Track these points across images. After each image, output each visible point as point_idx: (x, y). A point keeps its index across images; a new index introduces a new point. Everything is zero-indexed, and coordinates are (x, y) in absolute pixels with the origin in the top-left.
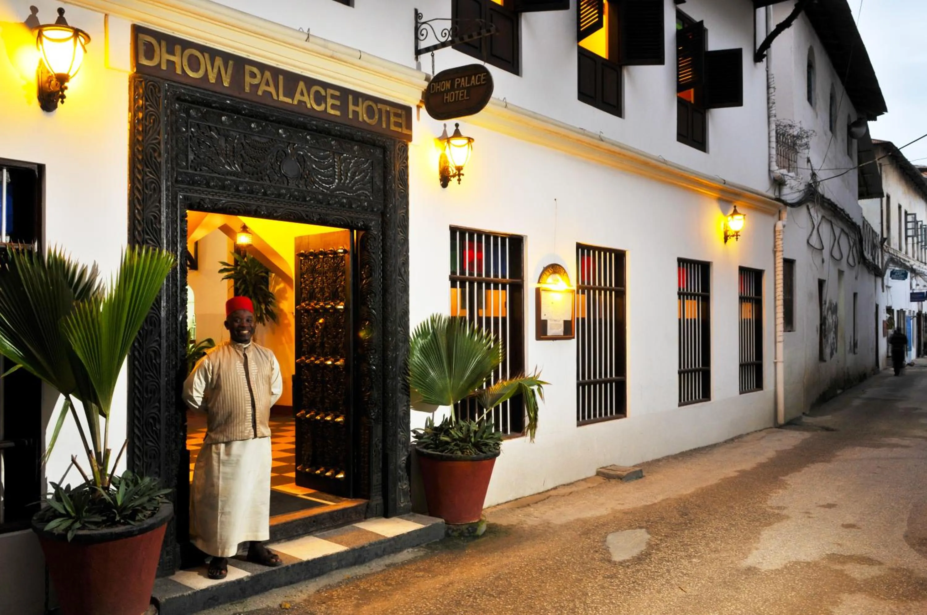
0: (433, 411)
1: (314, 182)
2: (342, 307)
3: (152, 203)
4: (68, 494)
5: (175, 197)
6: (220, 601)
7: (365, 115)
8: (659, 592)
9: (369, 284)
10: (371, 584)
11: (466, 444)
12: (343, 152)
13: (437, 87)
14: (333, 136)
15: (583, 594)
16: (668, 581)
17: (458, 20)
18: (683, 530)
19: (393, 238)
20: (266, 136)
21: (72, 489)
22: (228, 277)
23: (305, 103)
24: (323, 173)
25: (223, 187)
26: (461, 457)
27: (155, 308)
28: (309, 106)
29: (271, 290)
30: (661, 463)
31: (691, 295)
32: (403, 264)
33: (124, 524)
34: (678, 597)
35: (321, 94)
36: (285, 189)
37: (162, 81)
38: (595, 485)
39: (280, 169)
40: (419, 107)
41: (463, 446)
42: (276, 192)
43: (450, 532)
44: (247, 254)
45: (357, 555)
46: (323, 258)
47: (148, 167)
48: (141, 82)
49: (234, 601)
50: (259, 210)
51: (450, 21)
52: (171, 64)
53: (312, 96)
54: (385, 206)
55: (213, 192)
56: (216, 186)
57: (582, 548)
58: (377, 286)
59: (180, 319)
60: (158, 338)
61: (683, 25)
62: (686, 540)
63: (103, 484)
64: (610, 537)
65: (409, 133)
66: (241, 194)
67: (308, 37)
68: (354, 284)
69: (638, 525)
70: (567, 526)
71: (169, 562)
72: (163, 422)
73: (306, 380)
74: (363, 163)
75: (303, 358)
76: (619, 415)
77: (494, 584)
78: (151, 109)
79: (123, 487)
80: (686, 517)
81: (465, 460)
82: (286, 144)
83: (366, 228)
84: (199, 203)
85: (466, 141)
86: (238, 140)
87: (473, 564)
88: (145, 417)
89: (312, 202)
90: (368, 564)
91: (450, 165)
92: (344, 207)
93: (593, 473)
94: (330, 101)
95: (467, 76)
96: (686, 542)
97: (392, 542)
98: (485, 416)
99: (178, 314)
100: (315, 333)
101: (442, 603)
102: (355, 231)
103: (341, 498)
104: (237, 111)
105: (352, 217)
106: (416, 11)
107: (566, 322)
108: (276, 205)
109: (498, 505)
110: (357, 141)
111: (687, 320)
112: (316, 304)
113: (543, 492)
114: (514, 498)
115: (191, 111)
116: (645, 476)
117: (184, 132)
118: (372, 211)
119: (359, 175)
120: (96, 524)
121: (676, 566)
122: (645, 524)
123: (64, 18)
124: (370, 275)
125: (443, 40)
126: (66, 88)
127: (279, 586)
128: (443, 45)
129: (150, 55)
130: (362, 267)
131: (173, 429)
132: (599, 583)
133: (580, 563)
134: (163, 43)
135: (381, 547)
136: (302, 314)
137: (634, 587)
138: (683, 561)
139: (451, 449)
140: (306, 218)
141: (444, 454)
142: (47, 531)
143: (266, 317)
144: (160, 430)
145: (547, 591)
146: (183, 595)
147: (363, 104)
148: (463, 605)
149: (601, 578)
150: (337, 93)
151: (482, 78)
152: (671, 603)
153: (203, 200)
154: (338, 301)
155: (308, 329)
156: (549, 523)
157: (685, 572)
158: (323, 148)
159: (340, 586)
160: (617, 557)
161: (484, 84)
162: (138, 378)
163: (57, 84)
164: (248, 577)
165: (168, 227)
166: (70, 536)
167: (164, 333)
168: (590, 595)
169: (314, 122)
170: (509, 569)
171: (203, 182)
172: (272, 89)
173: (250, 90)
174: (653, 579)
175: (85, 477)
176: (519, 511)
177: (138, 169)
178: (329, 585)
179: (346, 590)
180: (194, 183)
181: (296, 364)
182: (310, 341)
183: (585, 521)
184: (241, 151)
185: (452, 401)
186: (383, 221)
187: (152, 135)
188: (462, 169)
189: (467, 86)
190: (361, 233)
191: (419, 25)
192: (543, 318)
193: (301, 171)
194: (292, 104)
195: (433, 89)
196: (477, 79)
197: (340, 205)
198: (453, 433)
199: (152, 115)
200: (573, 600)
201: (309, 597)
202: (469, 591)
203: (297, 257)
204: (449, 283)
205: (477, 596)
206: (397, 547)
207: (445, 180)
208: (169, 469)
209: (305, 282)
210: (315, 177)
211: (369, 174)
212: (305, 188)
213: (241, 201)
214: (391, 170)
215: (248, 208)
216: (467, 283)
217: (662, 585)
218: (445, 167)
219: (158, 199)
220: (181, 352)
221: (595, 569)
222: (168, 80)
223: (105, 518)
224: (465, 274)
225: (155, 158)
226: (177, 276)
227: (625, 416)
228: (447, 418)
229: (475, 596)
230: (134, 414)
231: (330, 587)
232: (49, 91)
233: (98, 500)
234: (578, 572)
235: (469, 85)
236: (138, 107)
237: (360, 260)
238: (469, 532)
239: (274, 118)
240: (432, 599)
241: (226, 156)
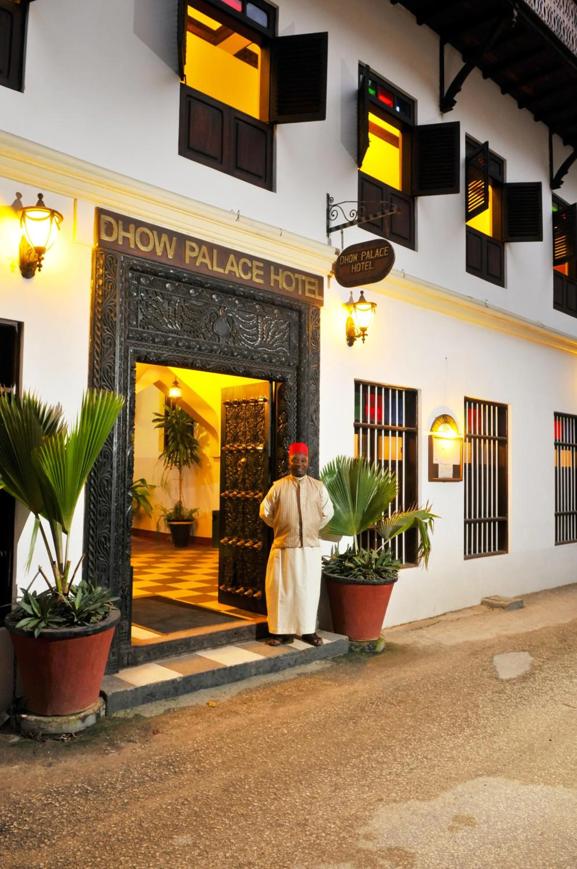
0: (338, 540)
1: (241, 340)
2: (261, 448)
3: (108, 356)
4: (35, 599)
5: (127, 350)
6: (157, 697)
7: (284, 284)
8: (544, 706)
9: (285, 429)
10: (285, 690)
11: (368, 570)
12: (265, 314)
13: (346, 259)
14: (257, 300)
15: (475, 706)
16: (552, 698)
17: (364, 202)
18: (563, 654)
19: (306, 389)
20: (202, 300)
21: (37, 595)
22: (159, 426)
23: (235, 272)
24: (249, 332)
25: (166, 343)
26: (364, 581)
27: (108, 444)
28: (238, 275)
29: (195, 437)
30: (539, 596)
31: (566, 445)
32: (315, 411)
33: (80, 625)
34: (562, 712)
35: (248, 265)
36: (216, 345)
37: (118, 254)
38: (480, 613)
39: (213, 328)
40: (329, 277)
41: (365, 572)
42: (209, 348)
43: (353, 648)
44: (177, 406)
45: (272, 663)
46: (246, 406)
47: (105, 325)
48: (102, 254)
49: (168, 698)
50: (195, 363)
51: (357, 204)
52: (126, 239)
53: (240, 267)
54: (300, 362)
55: (157, 347)
56: (160, 342)
57: (471, 666)
58: (293, 430)
59: (128, 454)
60: (110, 469)
61: (558, 208)
62: (567, 663)
63: (63, 591)
64: (496, 658)
65: (320, 299)
66: (180, 349)
67: (238, 217)
68: (272, 428)
69: (521, 648)
70: (456, 648)
71: (114, 662)
72: (112, 541)
73: (229, 512)
74: (282, 324)
75: (227, 492)
76: (501, 551)
77: (394, 694)
78: (110, 277)
79: (80, 594)
80: (565, 643)
81: (368, 584)
82: (218, 307)
83: (283, 380)
84: (146, 356)
85: (370, 306)
86: (179, 304)
87: (374, 677)
88: (97, 536)
89: (239, 357)
90: (281, 672)
91: (356, 327)
92: (265, 361)
93: (478, 602)
94: (255, 272)
95: (372, 249)
96: (566, 665)
97: (303, 654)
98: (383, 547)
99: (127, 450)
100: (237, 471)
101: (348, 709)
102: (274, 383)
103: (258, 614)
104: (178, 279)
105: (271, 371)
106: (328, 195)
107: (454, 466)
108: (209, 359)
109: (394, 627)
110: (277, 305)
111: (563, 468)
112: (239, 446)
113: (433, 618)
114: (409, 621)
115: (141, 279)
116: (525, 607)
117: (135, 296)
118: (289, 365)
119: (278, 334)
120: (58, 624)
121: (558, 685)
122: (527, 648)
123: (42, 202)
124: (286, 420)
125: (351, 219)
126: (43, 259)
127: (207, 687)
128: (352, 223)
129: (109, 232)
130: (279, 414)
131: (120, 548)
132: (489, 697)
133: (470, 679)
134: (120, 222)
135: (293, 658)
136: (226, 454)
137: (521, 701)
138: (564, 680)
139: (355, 574)
140: (233, 370)
141: (348, 578)
142: (18, 628)
143: (191, 460)
144: (110, 548)
145: (442, 702)
146: (126, 691)
147: (283, 274)
148: (367, 711)
149: (491, 693)
150: (261, 265)
151: (385, 251)
152: (556, 716)
153: (148, 353)
154: (258, 443)
155: (232, 467)
156: (440, 644)
157: (567, 690)
158: (248, 311)
159: (258, 690)
160: (504, 675)
161: (387, 256)
162: (93, 503)
163: (35, 256)
164: (180, 678)
165: (120, 375)
166: (36, 633)
167: (115, 465)
168: (481, 707)
169: (242, 289)
170: (406, 682)
171: (149, 338)
172: (207, 261)
173: (190, 261)
174: (539, 695)
175: (49, 585)
176: (412, 633)
177: (98, 326)
178: (249, 689)
179: (264, 693)
180: (142, 339)
181: (221, 497)
182: (233, 477)
183: (472, 644)
184: (181, 313)
185: (355, 532)
186: (298, 375)
187: (110, 298)
188: (366, 330)
189: (372, 258)
190: (279, 384)
191: (330, 207)
192: (435, 462)
193: (230, 330)
194: (224, 274)
195: (342, 261)
196: (380, 251)
197: (262, 360)
198: (356, 560)
199: (110, 282)
200: (466, 711)
201: (232, 697)
202: (371, 699)
203: (223, 405)
204: (353, 429)
205: (379, 703)
206: (307, 659)
207: (351, 340)
208: (116, 581)
209: (229, 427)
210: (241, 336)
211: (287, 334)
212: (233, 345)
213: (180, 355)
214: (305, 330)
215: (186, 361)
216: (369, 430)
217: (547, 701)
218: (350, 329)
219: (113, 352)
220: (128, 481)
221: (484, 684)
222: (123, 253)
223: (65, 619)
224: (367, 422)
225: (112, 318)
226: (126, 417)
227: (507, 552)
228: (350, 548)
229: (377, 704)
230: (89, 533)
231: (249, 691)
232: (28, 261)
233: (59, 604)
234: (469, 687)
235: (373, 257)
236: (99, 275)
237: (278, 407)
238: (370, 649)
239: (209, 285)
240: (339, 704)
241: (169, 317)
